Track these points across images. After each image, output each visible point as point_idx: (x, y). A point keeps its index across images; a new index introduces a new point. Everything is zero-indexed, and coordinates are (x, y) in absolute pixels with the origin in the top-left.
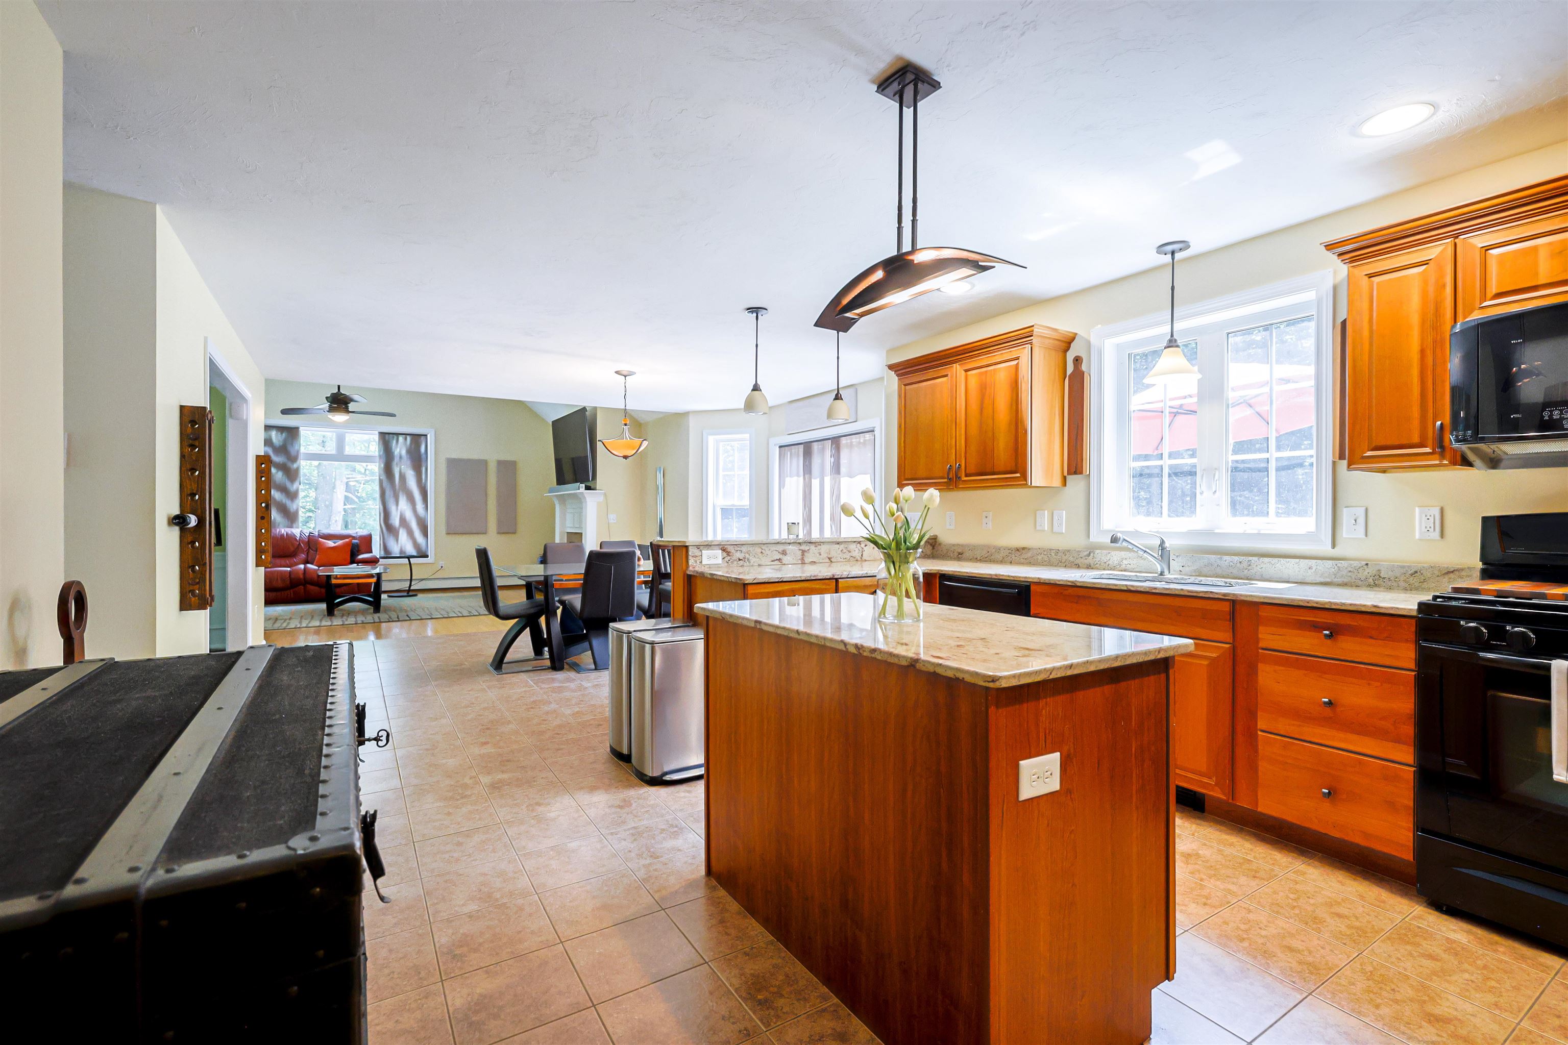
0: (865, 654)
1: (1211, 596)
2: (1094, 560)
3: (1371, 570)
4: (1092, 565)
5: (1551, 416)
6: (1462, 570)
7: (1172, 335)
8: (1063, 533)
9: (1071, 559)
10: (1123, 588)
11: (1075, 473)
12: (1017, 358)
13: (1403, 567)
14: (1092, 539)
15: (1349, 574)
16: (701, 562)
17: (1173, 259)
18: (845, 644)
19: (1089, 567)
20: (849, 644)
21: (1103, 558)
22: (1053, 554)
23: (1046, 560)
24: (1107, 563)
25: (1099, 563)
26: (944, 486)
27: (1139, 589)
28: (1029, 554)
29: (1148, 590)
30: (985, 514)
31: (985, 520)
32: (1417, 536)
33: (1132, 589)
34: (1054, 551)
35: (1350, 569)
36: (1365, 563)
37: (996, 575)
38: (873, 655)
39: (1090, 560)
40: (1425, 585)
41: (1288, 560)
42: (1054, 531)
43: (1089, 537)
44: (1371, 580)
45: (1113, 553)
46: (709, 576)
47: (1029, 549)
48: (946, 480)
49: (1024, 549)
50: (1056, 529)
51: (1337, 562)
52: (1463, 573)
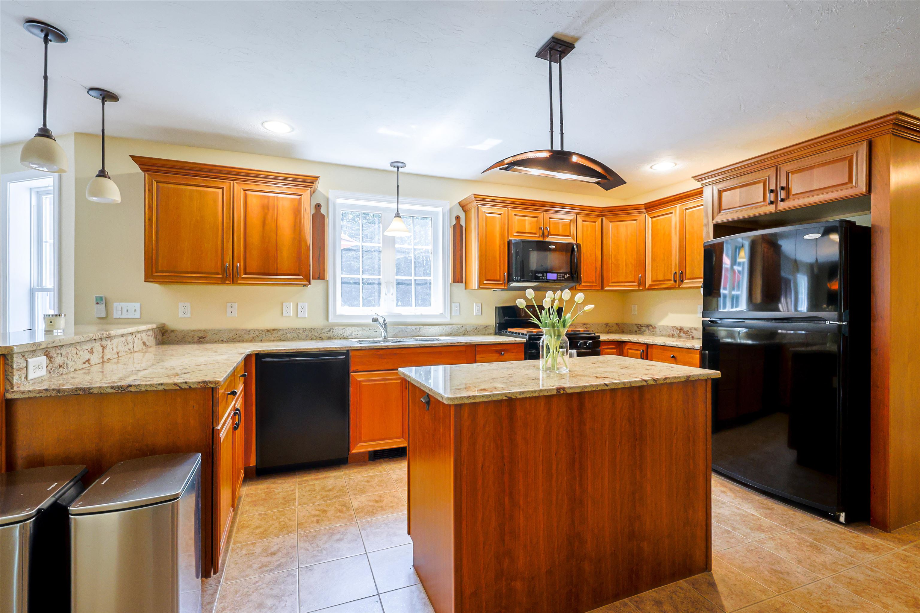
0: (660, 382)
1: (460, 344)
2: (333, 333)
3: (464, 328)
4: (332, 336)
5: (538, 275)
6: (489, 326)
7: (398, 211)
8: (305, 318)
9: (316, 334)
10: (417, 346)
11: (319, 278)
12: (300, 195)
13: (473, 326)
14: (332, 320)
15: (457, 331)
16: (26, 377)
17: (398, 171)
18: (646, 381)
19: (330, 338)
20: (649, 380)
21: (339, 332)
22: (301, 332)
23: (295, 336)
24: (343, 335)
25: (337, 335)
26: (218, 281)
27: (426, 345)
28: (280, 333)
29: (431, 345)
30: (229, 304)
31: (229, 310)
32: (475, 315)
33: (422, 346)
34: (302, 330)
35: (457, 328)
36: (461, 326)
37: (324, 348)
38: (666, 382)
39: (330, 334)
40: (479, 333)
41: (435, 326)
42: (299, 316)
43: (328, 320)
44: (464, 333)
45: (346, 329)
46: (109, 390)
47: (280, 330)
48: (221, 276)
49: (274, 330)
50: (300, 315)
51: (452, 326)
52: (489, 327)
